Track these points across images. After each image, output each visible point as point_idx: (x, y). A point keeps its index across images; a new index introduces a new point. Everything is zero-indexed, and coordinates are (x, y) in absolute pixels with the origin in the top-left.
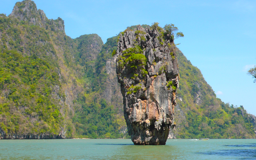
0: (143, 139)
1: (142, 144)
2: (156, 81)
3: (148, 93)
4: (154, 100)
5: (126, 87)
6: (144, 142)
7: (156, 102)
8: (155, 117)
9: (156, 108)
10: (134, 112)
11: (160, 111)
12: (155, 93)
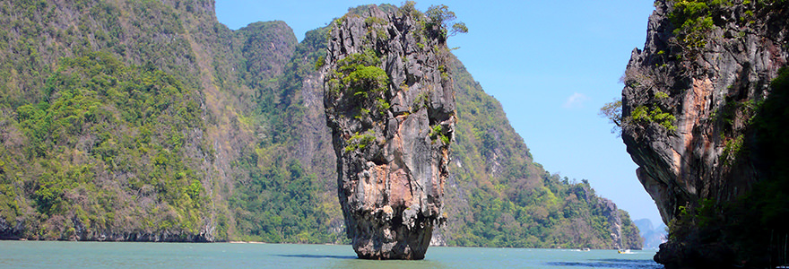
0: (378, 247)
1: (375, 258)
2: (408, 125)
3: (389, 150)
4: (402, 165)
5: (344, 136)
6: (379, 253)
7: (407, 170)
8: (404, 202)
9: (406, 182)
10: (360, 189)
11: (413, 188)
12: (405, 151)
